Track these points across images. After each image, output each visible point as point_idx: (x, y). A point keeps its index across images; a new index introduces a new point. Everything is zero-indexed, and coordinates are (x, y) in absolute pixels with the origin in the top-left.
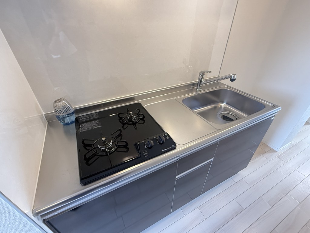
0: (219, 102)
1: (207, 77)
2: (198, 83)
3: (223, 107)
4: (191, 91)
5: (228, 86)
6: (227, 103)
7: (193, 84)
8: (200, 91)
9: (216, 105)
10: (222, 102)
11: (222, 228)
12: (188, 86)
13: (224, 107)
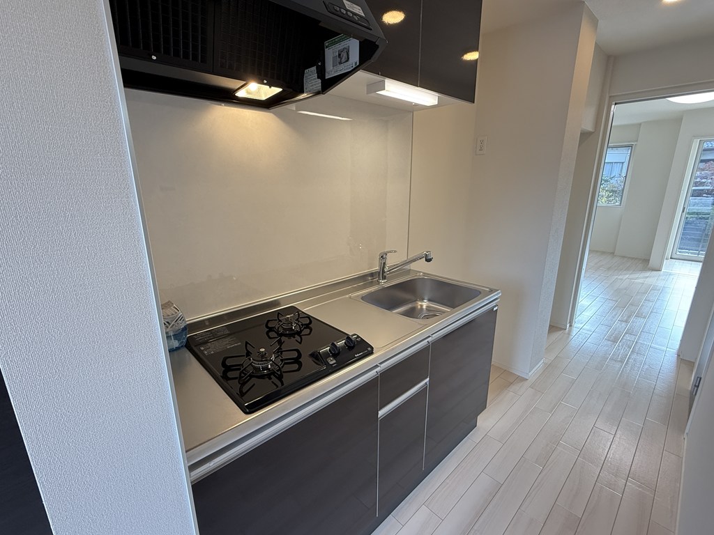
0: (417, 300)
1: (391, 261)
2: (379, 272)
3: (424, 307)
4: (371, 284)
5: (424, 273)
6: (429, 300)
7: (372, 275)
8: (384, 283)
9: (414, 306)
10: (422, 300)
11: (475, 528)
12: (363, 278)
13: (427, 307)
